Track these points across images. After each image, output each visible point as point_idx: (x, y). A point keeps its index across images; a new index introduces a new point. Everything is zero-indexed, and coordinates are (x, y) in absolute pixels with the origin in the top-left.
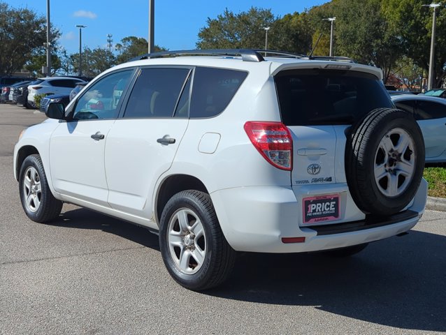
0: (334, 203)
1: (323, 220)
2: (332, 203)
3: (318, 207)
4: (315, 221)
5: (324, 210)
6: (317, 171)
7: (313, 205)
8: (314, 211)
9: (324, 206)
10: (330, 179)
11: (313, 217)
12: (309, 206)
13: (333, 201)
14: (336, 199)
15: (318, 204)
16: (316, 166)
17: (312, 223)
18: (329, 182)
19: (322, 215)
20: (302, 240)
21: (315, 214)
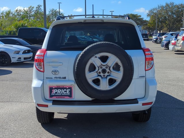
0: (70, 90)
1: (62, 98)
2: (68, 90)
3: (59, 91)
4: (56, 97)
5: (63, 93)
6: (57, 73)
7: (55, 90)
8: (56, 93)
9: (63, 91)
10: (65, 78)
11: (55, 96)
12: (53, 90)
13: (68, 89)
14: (70, 88)
15: (58, 90)
16: (57, 71)
17: (54, 98)
18: (64, 79)
19: (62, 95)
20: (47, 106)
21: (57, 94)
